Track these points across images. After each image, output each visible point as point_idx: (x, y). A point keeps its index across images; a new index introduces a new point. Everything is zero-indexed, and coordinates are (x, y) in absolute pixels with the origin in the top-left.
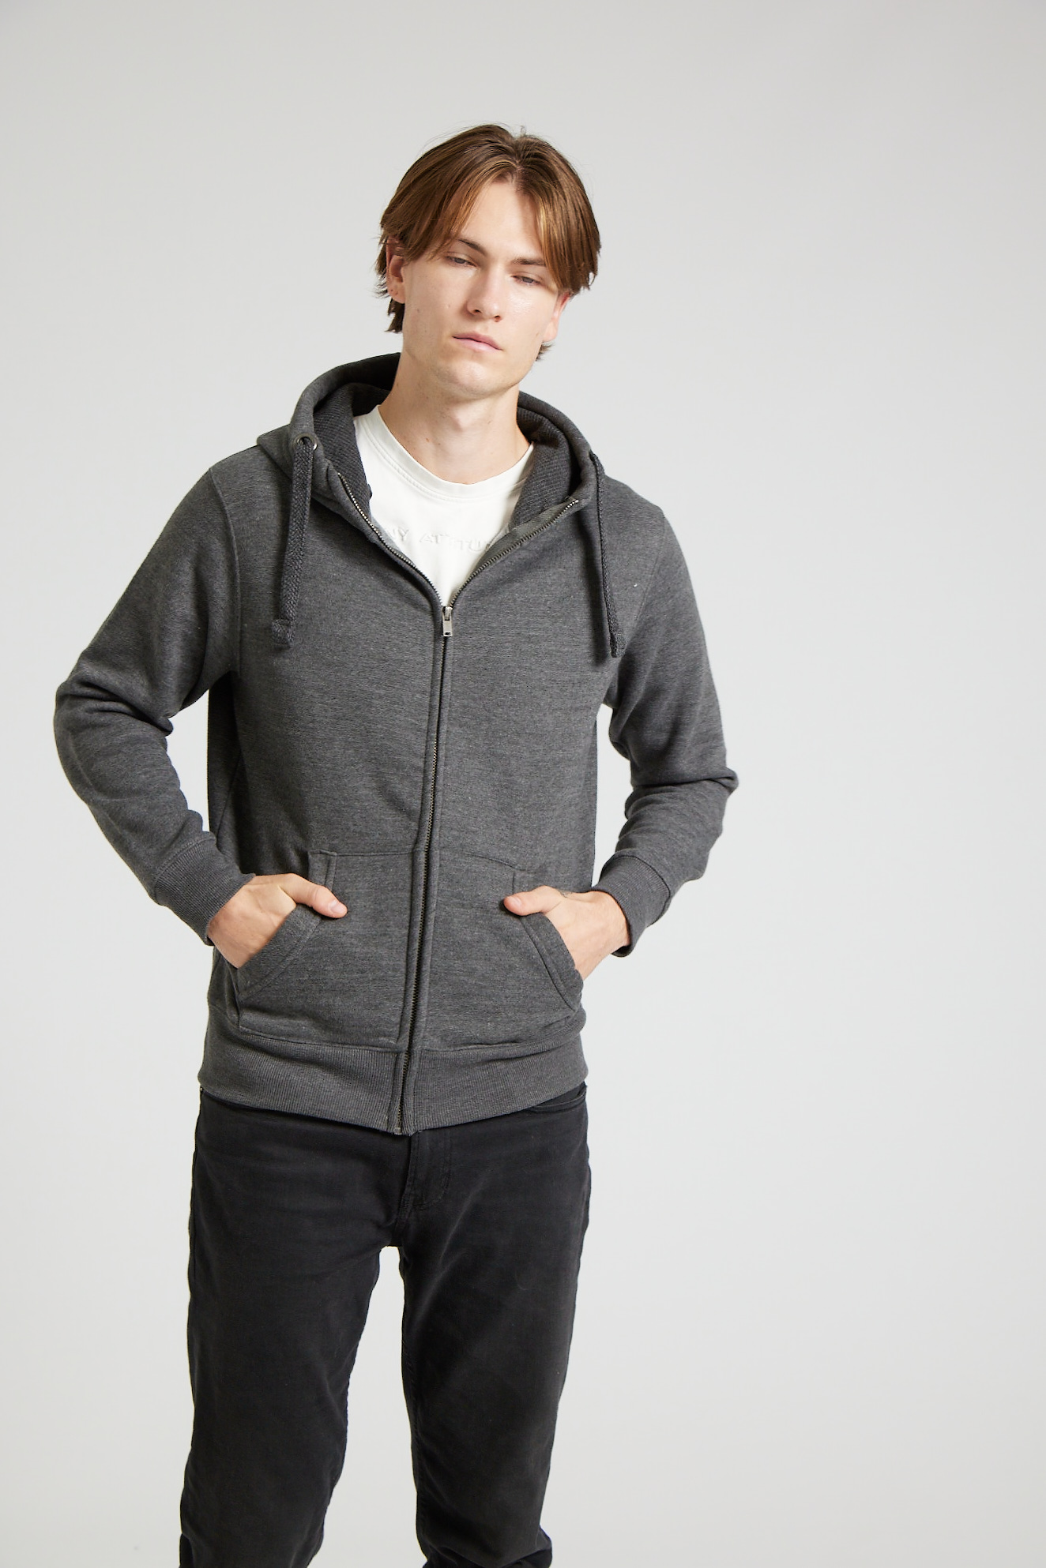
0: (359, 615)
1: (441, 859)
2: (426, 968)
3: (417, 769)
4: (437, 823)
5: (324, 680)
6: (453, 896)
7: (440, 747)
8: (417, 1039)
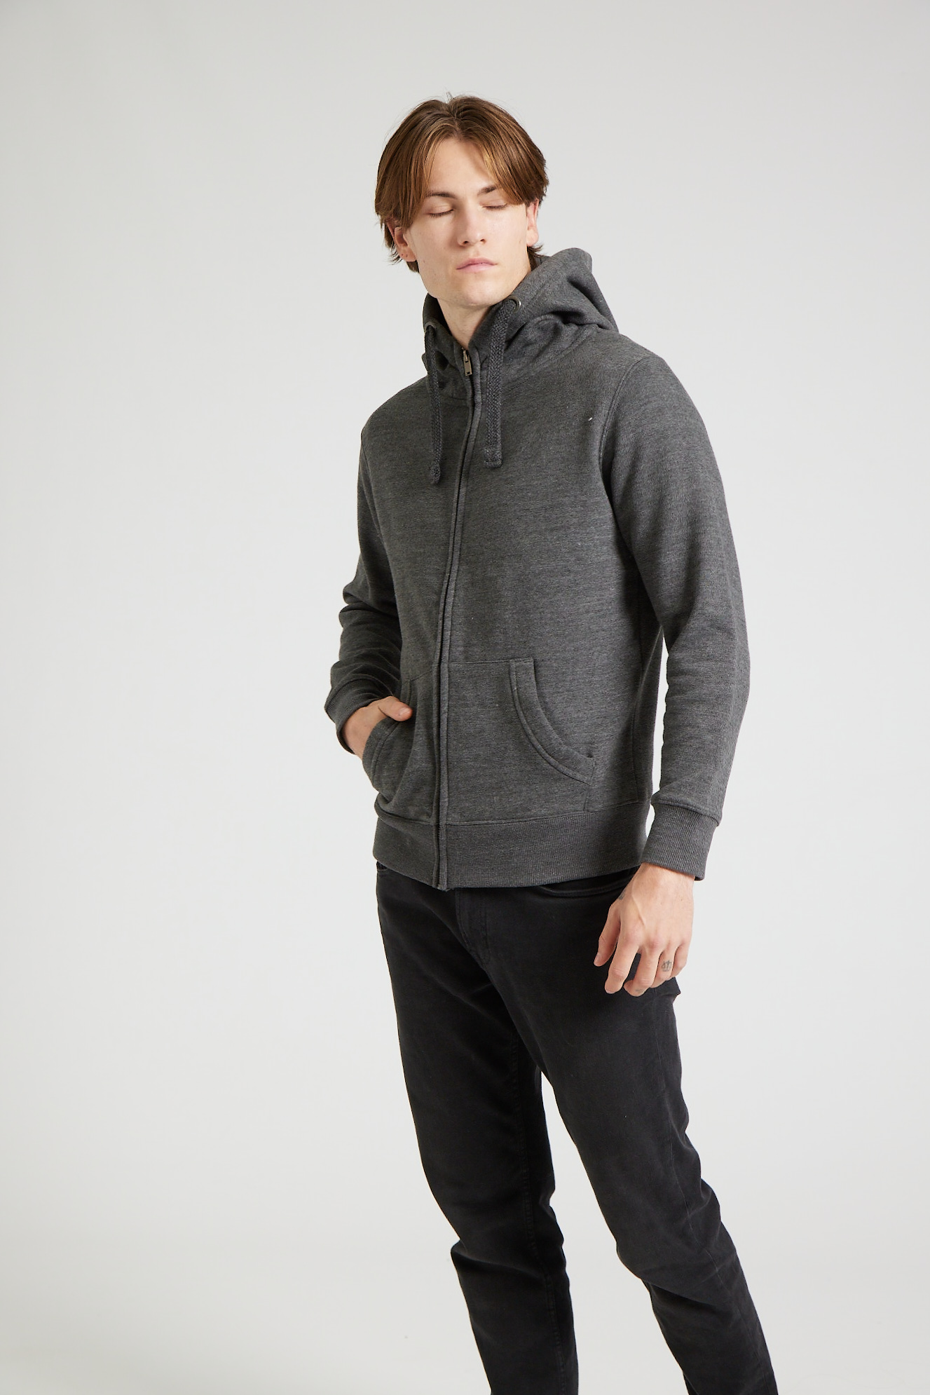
1: (449, 671)
2: (443, 758)
3: (436, 603)
8: (442, 815)
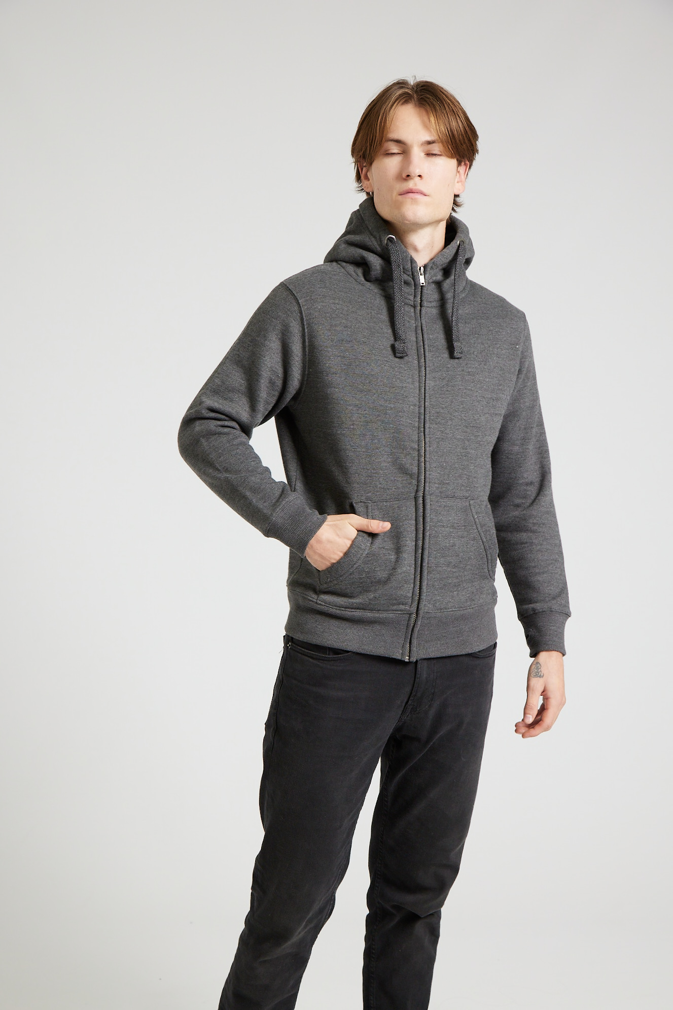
0: (377, 362)
1: (431, 501)
2: (425, 564)
3: (414, 449)
4: (427, 480)
5: (359, 400)
6: (438, 521)
7: (426, 437)
8: (422, 606)
